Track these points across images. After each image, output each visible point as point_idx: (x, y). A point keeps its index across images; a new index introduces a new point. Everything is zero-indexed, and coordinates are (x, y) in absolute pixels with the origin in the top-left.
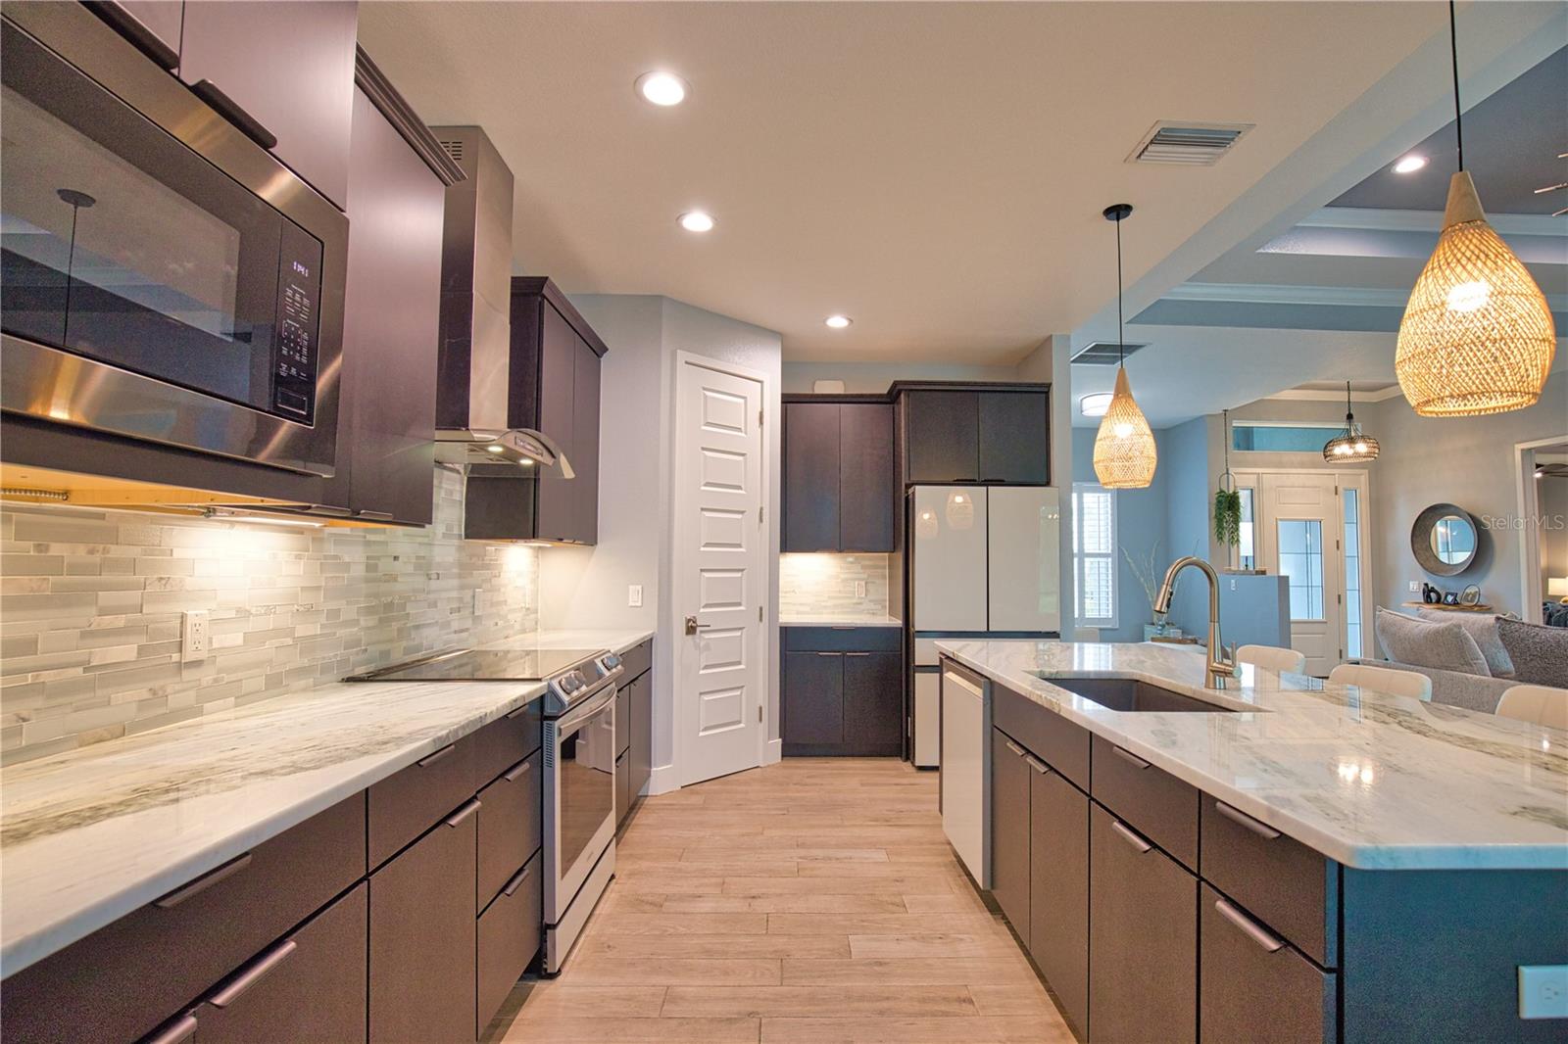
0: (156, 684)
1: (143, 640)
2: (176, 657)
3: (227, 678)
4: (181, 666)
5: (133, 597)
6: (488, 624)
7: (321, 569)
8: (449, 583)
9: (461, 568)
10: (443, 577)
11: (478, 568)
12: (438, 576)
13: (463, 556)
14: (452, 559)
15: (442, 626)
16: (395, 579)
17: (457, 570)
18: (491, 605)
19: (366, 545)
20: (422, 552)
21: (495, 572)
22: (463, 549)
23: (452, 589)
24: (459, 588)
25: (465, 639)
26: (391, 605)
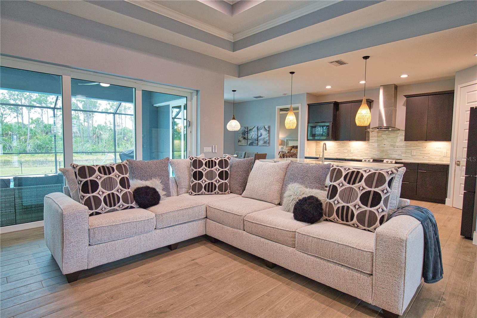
6: (419, 157)
7: (369, 146)
8: (401, 149)
9: (406, 146)
10: (399, 147)
11: (414, 146)
12: (397, 147)
13: (408, 145)
14: (403, 145)
15: (398, 155)
16: (384, 147)
17: (404, 147)
18: (421, 153)
19: (378, 143)
20: (392, 144)
21: (422, 147)
22: (408, 143)
23: (403, 149)
24: (406, 150)
25: (408, 158)
26: (383, 151)
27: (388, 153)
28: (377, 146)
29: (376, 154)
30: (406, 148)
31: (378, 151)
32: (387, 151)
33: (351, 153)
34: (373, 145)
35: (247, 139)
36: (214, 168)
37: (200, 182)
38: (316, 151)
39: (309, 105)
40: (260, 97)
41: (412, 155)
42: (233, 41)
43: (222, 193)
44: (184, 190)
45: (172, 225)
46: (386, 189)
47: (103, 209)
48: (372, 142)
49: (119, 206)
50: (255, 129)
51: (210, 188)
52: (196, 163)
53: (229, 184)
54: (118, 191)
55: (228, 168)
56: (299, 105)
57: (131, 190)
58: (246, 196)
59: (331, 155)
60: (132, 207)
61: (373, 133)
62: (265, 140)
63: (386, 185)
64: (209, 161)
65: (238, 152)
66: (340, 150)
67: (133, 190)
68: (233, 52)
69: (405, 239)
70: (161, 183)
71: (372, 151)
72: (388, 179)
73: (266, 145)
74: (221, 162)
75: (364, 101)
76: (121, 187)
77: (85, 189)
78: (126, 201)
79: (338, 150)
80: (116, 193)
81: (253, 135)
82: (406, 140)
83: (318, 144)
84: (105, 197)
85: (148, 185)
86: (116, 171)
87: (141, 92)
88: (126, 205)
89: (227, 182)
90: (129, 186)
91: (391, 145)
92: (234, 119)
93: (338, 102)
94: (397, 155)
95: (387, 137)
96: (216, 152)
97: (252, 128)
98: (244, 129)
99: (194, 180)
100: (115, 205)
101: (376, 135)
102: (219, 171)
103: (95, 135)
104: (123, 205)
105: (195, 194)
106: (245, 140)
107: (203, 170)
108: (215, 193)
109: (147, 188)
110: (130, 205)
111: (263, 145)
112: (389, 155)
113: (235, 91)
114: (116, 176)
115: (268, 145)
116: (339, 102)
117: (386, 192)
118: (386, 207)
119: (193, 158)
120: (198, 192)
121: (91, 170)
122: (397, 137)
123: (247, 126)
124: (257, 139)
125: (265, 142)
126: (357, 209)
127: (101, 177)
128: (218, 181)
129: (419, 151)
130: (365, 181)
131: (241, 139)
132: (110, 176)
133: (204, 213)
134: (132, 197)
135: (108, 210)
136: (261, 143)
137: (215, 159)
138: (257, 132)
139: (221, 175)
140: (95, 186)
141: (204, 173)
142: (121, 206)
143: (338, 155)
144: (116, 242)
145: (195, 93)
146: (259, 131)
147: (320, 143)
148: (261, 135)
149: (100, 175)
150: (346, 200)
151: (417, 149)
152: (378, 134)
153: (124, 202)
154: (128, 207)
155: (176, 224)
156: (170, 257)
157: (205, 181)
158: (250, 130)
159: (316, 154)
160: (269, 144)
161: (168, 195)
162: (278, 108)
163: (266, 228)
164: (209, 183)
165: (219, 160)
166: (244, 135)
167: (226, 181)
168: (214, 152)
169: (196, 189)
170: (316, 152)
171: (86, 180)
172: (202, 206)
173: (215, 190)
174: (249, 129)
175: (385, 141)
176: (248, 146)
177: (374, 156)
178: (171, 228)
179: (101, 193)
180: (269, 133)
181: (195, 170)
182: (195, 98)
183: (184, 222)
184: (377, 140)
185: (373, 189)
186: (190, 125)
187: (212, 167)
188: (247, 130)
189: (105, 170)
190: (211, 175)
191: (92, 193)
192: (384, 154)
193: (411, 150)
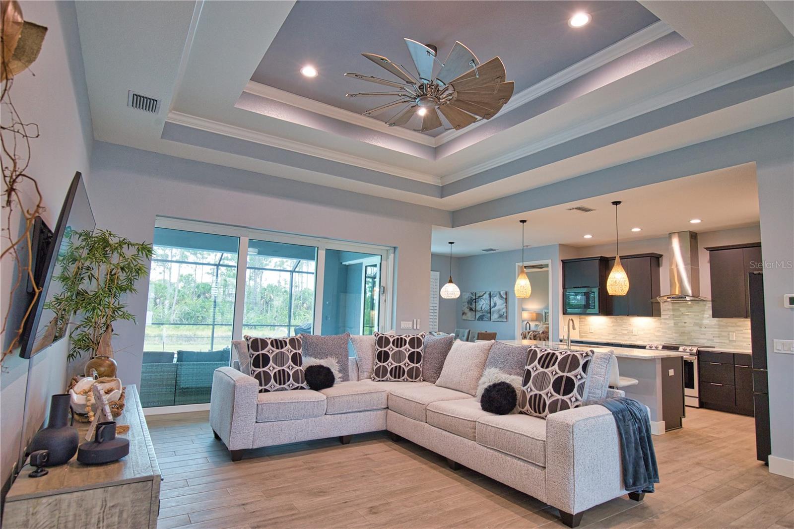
6: (741, 344)
7: (661, 324)
8: (712, 330)
9: (720, 326)
10: (708, 328)
11: (731, 326)
12: (706, 328)
13: (722, 323)
14: (714, 323)
15: (708, 340)
16: (685, 327)
17: (717, 327)
18: (744, 338)
19: (674, 320)
20: (697, 322)
21: (745, 328)
22: (722, 321)
23: (714, 331)
25: (724, 346)
26: (684, 333)
27: (692, 336)
28: (673, 325)
29: (673, 338)
30: (718, 328)
31: (675, 333)
32: (689, 333)
33: (633, 335)
34: (668, 322)
35: (475, 311)
36: (403, 347)
37: (385, 364)
38: (580, 331)
39: (564, 262)
40: (492, 250)
41: (730, 341)
42: (441, 185)
43: (412, 380)
44: (366, 374)
45: (344, 411)
46: (580, 374)
47: (273, 387)
48: (666, 319)
49: (289, 385)
50: (486, 296)
51: (397, 374)
52: (382, 341)
53: (421, 370)
54: (289, 367)
55: (420, 348)
56: (549, 262)
57: (303, 368)
58: (440, 385)
59: (602, 337)
60: (302, 388)
61: (666, 304)
62: (501, 313)
63: (580, 369)
64: (398, 339)
65: (458, 329)
66: (616, 330)
67: (305, 368)
68: (442, 198)
69: (571, 423)
70: (337, 363)
71: (666, 332)
72: (582, 362)
73: (502, 320)
74: (412, 340)
75: (617, 260)
76: (292, 364)
77: (256, 364)
78: (296, 380)
79: (614, 330)
80: (287, 369)
81: (483, 304)
82: (714, 316)
83: (582, 320)
84: (275, 373)
85: (322, 364)
86: (288, 345)
87: (325, 251)
88: (296, 385)
89: (420, 367)
90: (301, 364)
91: (696, 324)
92: (451, 281)
93: (607, 258)
95: (689, 312)
96: (418, 328)
97: (482, 295)
98: (471, 295)
99: (378, 362)
100: (284, 384)
101: (671, 308)
102: (410, 352)
103: (263, 300)
104: (293, 385)
105: (379, 379)
106: (472, 312)
107: (389, 349)
108: (404, 380)
109: (321, 367)
110: (300, 385)
111: (498, 320)
112: (695, 340)
113: (453, 243)
114: (288, 351)
115: (505, 321)
116: (608, 256)
117: (580, 377)
118: (581, 396)
119: (378, 335)
120: (382, 378)
121: (264, 343)
122: (704, 311)
123: (474, 291)
124: (489, 311)
125: (501, 316)
126: (550, 397)
127: (273, 351)
128: (407, 365)
129: (741, 333)
130: (558, 364)
131: (467, 310)
132: (282, 350)
133: (385, 401)
134: (304, 376)
135: (277, 388)
136: (495, 317)
137: (406, 336)
138: (489, 301)
139: (411, 357)
140: (266, 360)
141: (391, 354)
142: (291, 385)
143: (613, 338)
144: (283, 422)
145: (392, 251)
146: (492, 299)
147: (585, 318)
148: (495, 305)
149: (272, 348)
150: (538, 387)
151: (738, 330)
152: (672, 306)
153: (294, 381)
154: (298, 387)
155: (350, 411)
156: (340, 450)
157: (391, 364)
158: (479, 297)
159: (581, 337)
160: (506, 318)
161: (346, 378)
162: (519, 266)
163: (447, 417)
164: (396, 367)
165: (410, 338)
166: (471, 304)
167: (418, 365)
168: (415, 328)
169: (380, 374)
170: (580, 333)
171: (257, 353)
172: (382, 393)
173: (403, 376)
174: (478, 295)
175: (686, 317)
176: (476, 321)
177: (669, 341)
178: (343, 415)
179: (272, 368)
180: (506, 303)
181: (380, 349)
182: (391, 256)
183: (359, 410)
184: (673, 315)
185: (565, 374)
186: (384, 292)
187: (401, 347)
188: (474, 298)
189: (278, 344)
190: (398, 357)
191: (263, 367)
192: (686, 338)
193: (728, 333)
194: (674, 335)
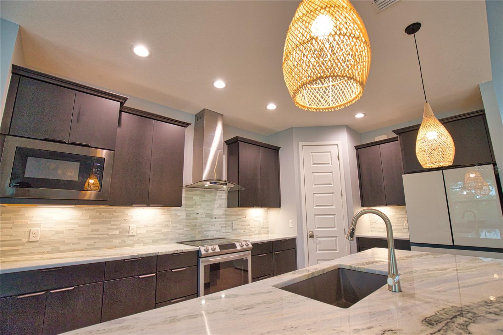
0: (123, 239)
1: (120, 231)
2: (128, 234)
3: (141, 239)
4: (129, 236)
5: (118, 223)
6: (240, 231)
8: (220, 220)
9: (226, 216)
10: (218, 218)
11: (234, 215)
12: (215, 218)
13: (228, 213)
14: (222, 213)
15: (217, 231)
16: (197, 219)
18: (242, 226)
19: (187, 211)
20: (208, 212)
21: (242, 217)
23: (222, 221)
24: (225, 221)
25: (229, 235)
26: (196, 225)
27: (203, 228)
28: (184, 217)
29: (184, 234)
30: (226, 218)
31: (187, 227)
32: (201, 226)
34: (179, 214)
41: (233, 230)
91: (207, 215)
94: (215, 232)
95: (202, 201)
112: (205, 233)
122: (214, 200)
129: (240, 222)
151: (238, 219)
175: (199, 207)
177: (180, 238)
184: (186, 204)
192: (197, 231)
193: (231, 222)
194: (185, 229)
